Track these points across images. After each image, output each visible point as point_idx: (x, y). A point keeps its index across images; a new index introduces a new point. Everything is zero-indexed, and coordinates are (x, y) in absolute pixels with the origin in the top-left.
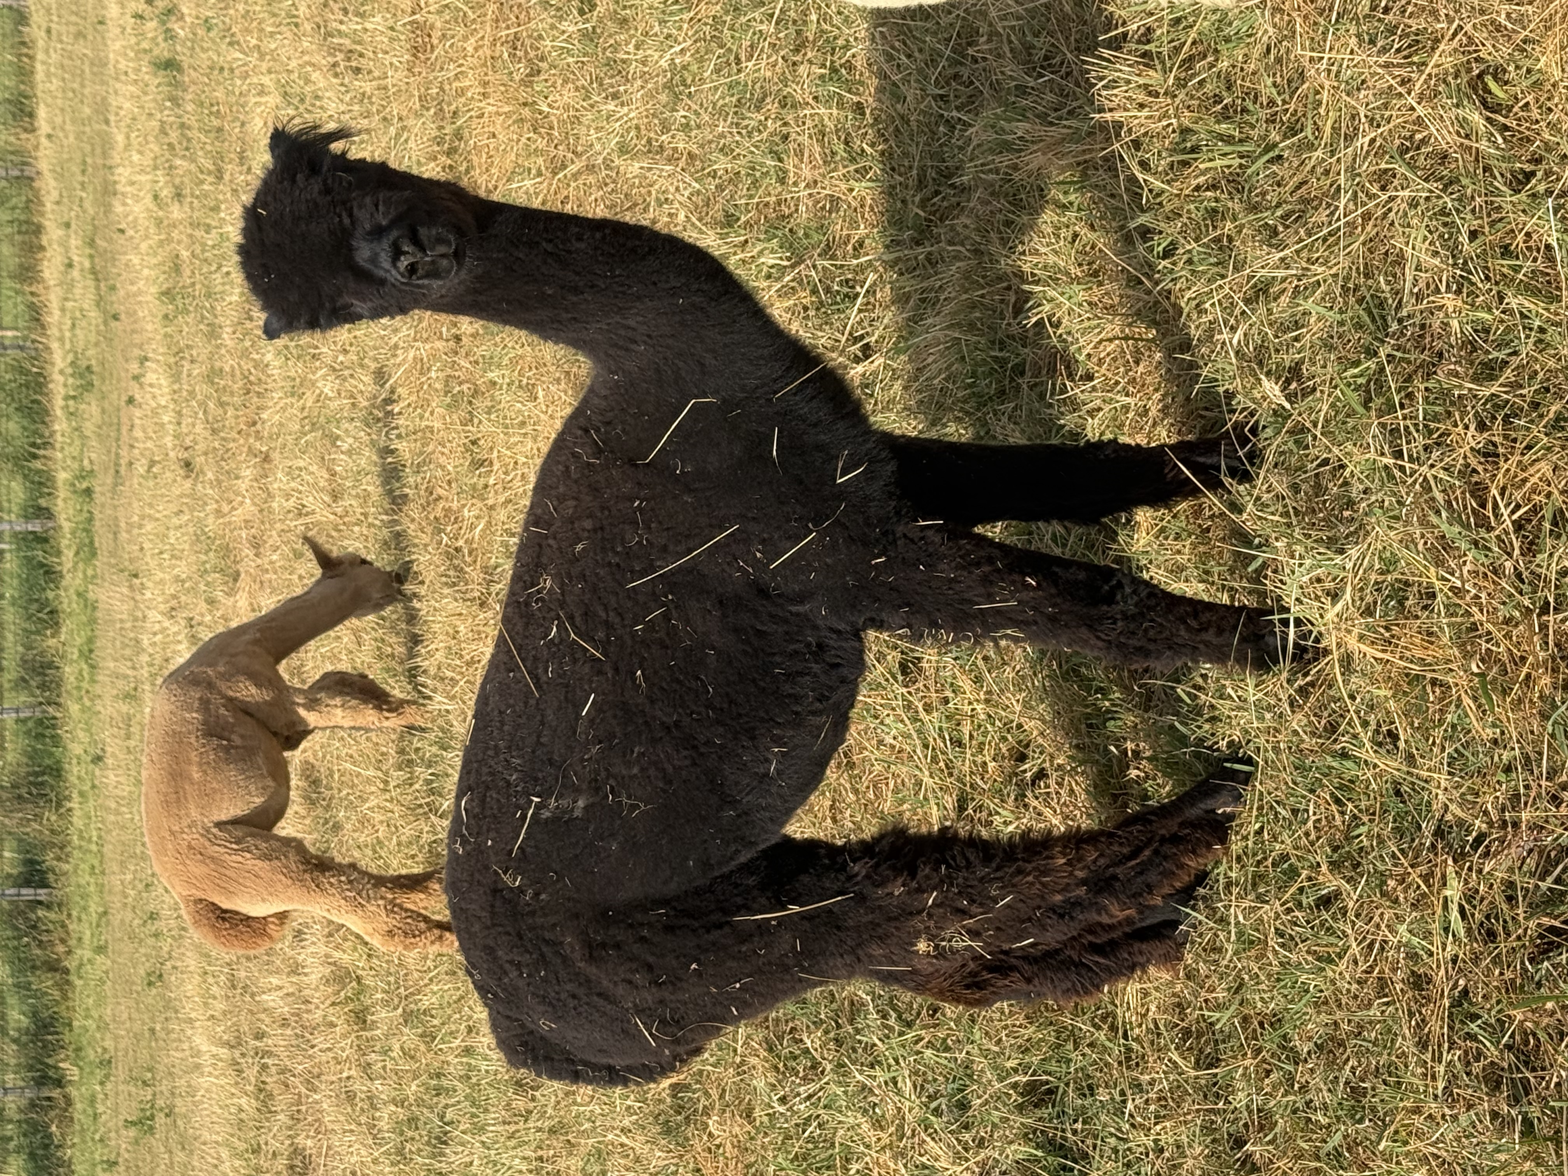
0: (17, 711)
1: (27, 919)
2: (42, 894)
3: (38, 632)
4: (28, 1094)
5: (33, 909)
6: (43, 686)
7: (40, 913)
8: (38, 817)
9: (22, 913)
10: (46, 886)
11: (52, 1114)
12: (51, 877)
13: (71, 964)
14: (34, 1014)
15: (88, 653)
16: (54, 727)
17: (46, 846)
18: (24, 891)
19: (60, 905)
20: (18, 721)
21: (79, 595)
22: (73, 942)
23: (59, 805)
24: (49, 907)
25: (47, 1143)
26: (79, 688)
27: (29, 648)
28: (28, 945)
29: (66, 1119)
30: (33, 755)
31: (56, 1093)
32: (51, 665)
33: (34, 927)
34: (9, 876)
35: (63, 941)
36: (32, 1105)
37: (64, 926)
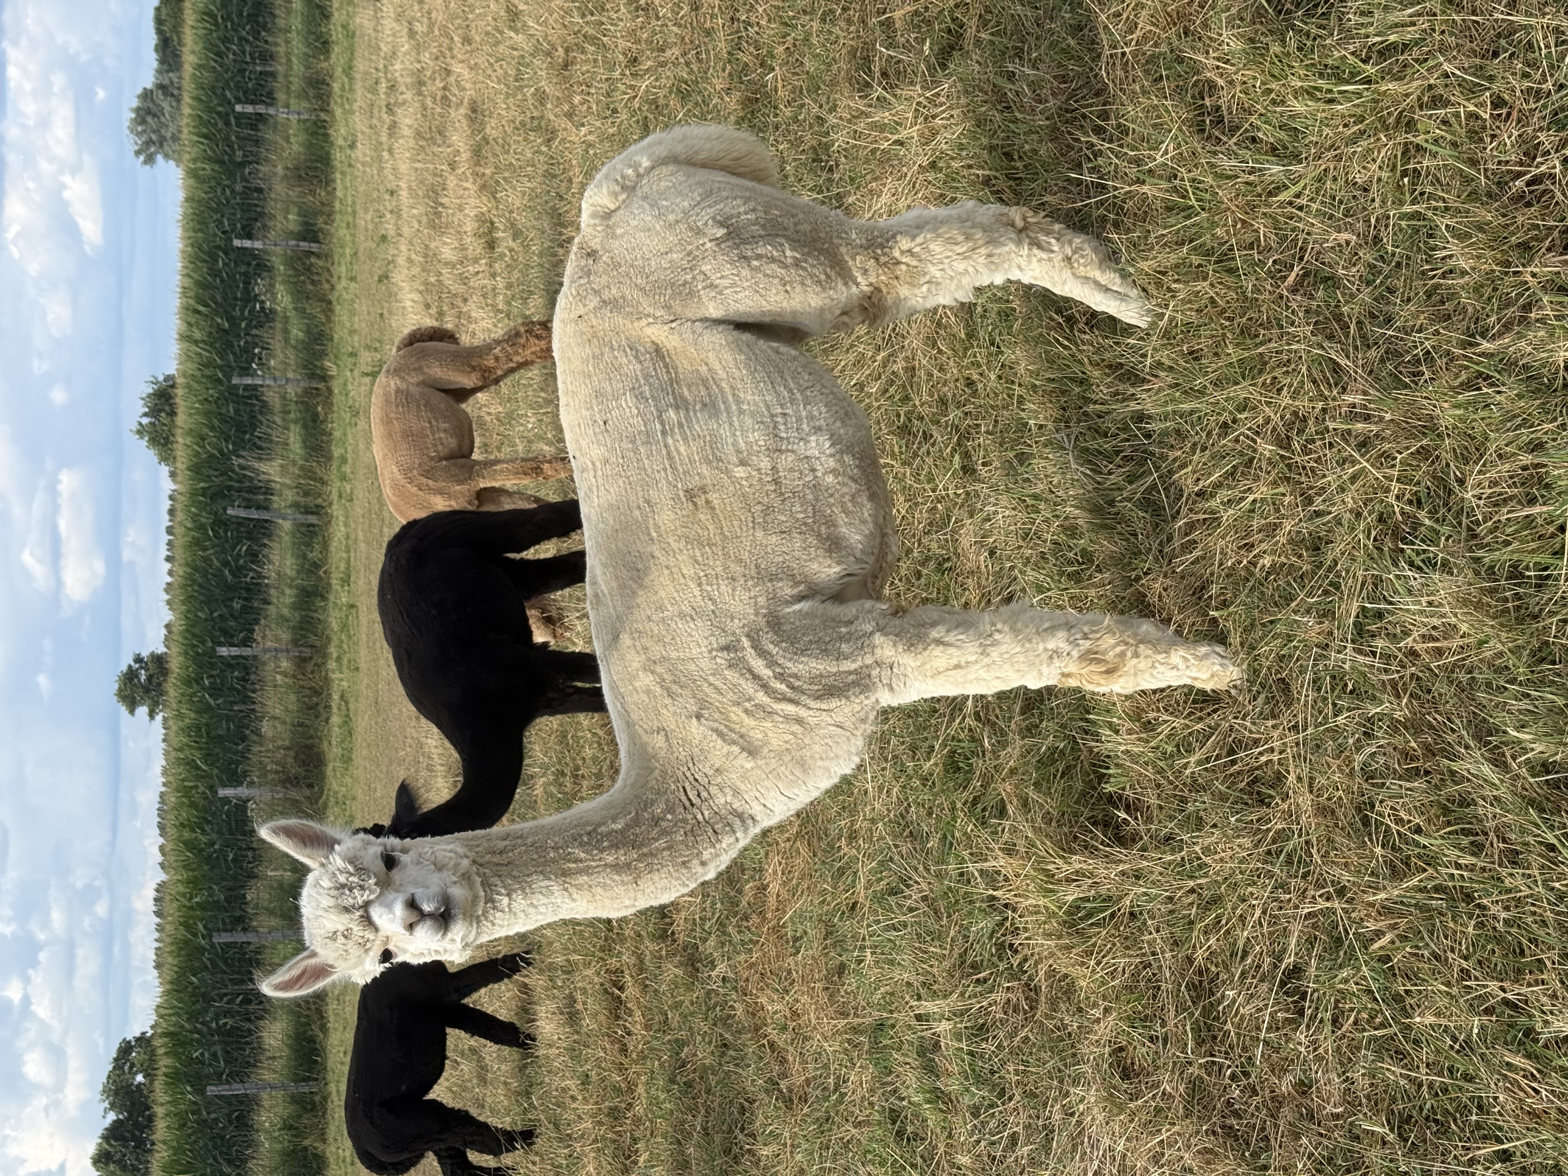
0: (299, 114)
1: (303, 263)
2: (315, 247)
3: (314, 57)
4: (302, 384)
5: (308, 258)
6: (319, 97)
7: (313, 260)
8: (312, 192)
9: (299, 259)
10: (318, 242)
11: (319, 399)
12: (321, 235)
13: (333, 297)
14: (308, 332)
15: (349, 70)
16: (325, 128)
17: (316, 213)
18: (302, 244)
19: (327, 256)
20: (299, 121)
21: (343, 27)
22: (334, 280)
23: (327, 184)
24: (318, 256)
25: (315, 417)
26: (341, 96)
27: (308, 67)
28: (304, 282)
29: (328, 404)
30: (309, 146)
31: (321, 385)
32: (324, 82)
33: (309, 270)
34: (291, 233)
35: (328, 281)
36: (307, 392)
37: (329, 271)
